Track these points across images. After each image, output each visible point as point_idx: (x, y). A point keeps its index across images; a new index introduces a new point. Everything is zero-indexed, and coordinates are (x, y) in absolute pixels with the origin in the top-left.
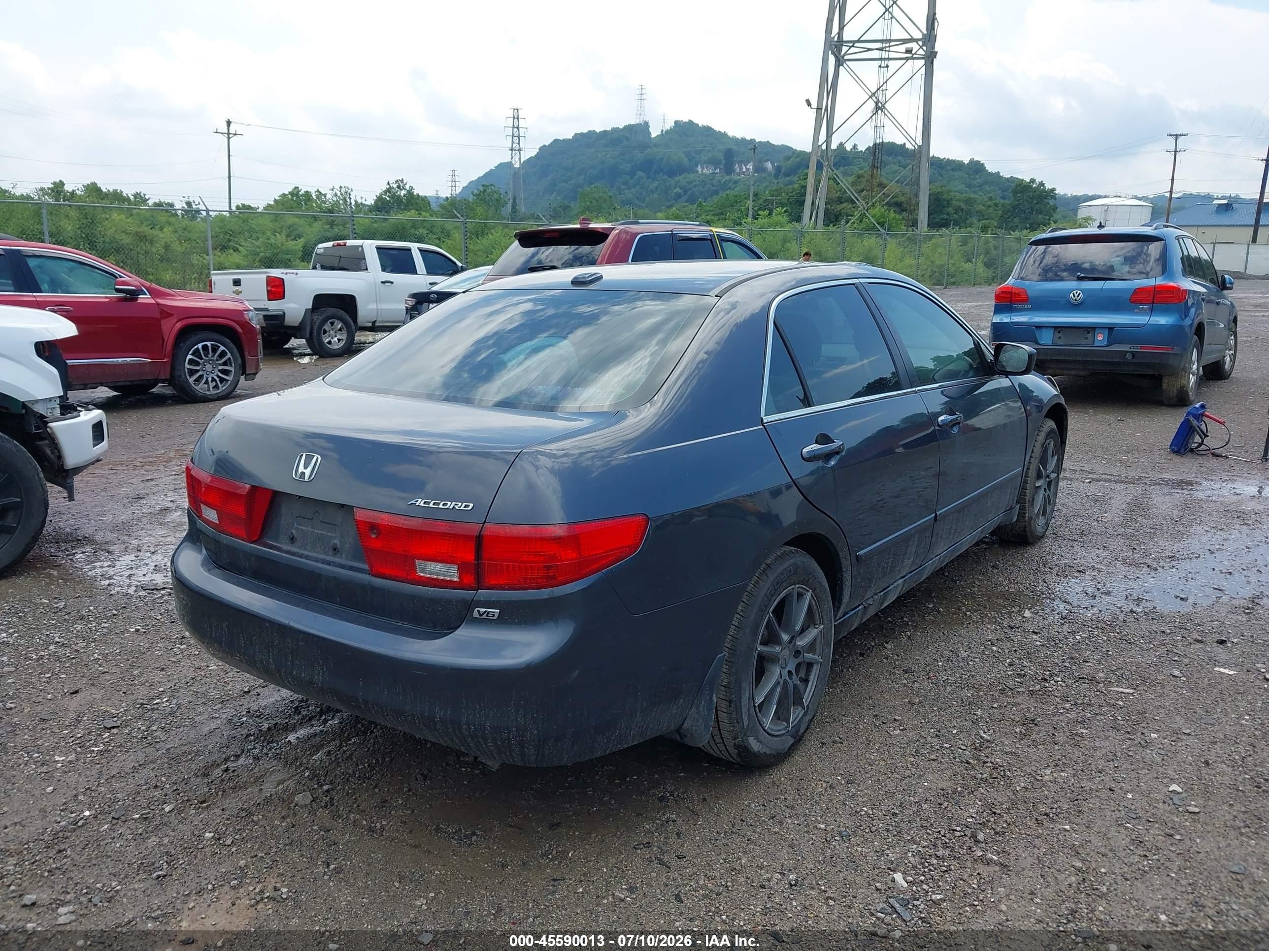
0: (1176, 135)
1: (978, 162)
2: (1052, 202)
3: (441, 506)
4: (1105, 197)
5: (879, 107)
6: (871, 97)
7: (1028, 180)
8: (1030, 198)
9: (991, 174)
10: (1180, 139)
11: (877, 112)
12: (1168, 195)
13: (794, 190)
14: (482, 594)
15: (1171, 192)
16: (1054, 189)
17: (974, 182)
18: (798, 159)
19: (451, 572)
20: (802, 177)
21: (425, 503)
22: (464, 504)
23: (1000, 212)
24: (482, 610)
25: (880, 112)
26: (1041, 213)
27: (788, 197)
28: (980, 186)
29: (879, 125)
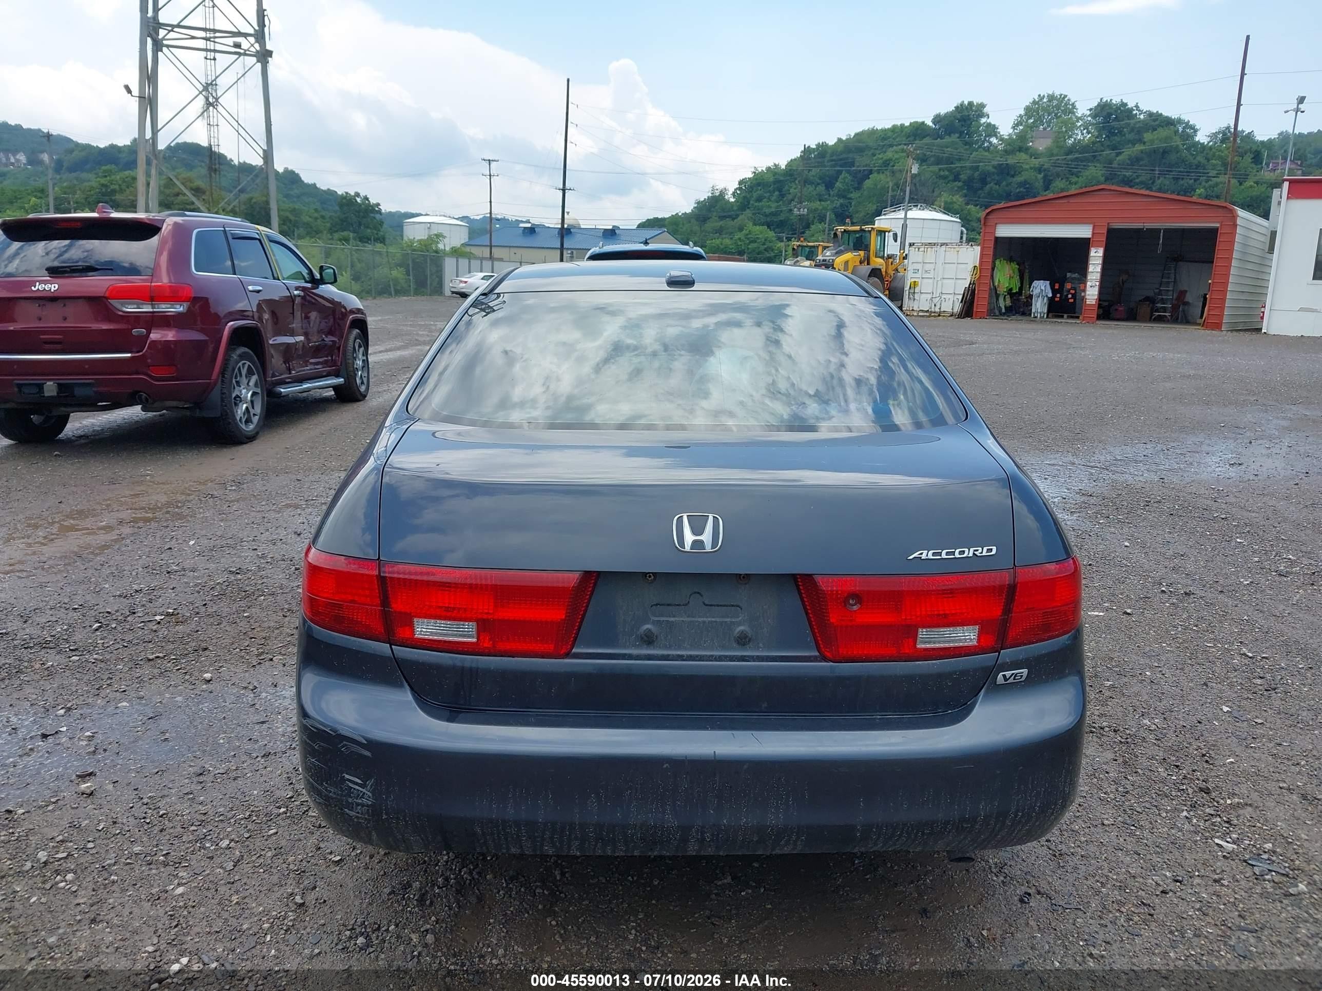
0: (489, 160)
1: (292, 172)
2: (378, 216)
3: (957, 555)
4: (427, 215)
5: (210, 104)
6: (201, 93)
7: (353, 194)
8: (356, 211)
9: (308, 185)
10: (493, 164)
11: (208, 108)
12: (489, 215)
13: (92, 188)
14: (1007, 654)
15: (491, 213)
16: (378, 204)
17: (292, 193)
18: (83, 154)
19: (968, 635)
20: (100, 174)
21: (934, 554)
22: (985, 549)
23: (328, 225)
24: (1008, 673)
25: (211, 108)
26: (368, 227)
27: (85, 196)
28: (298, 197)
29: (211, 123)
